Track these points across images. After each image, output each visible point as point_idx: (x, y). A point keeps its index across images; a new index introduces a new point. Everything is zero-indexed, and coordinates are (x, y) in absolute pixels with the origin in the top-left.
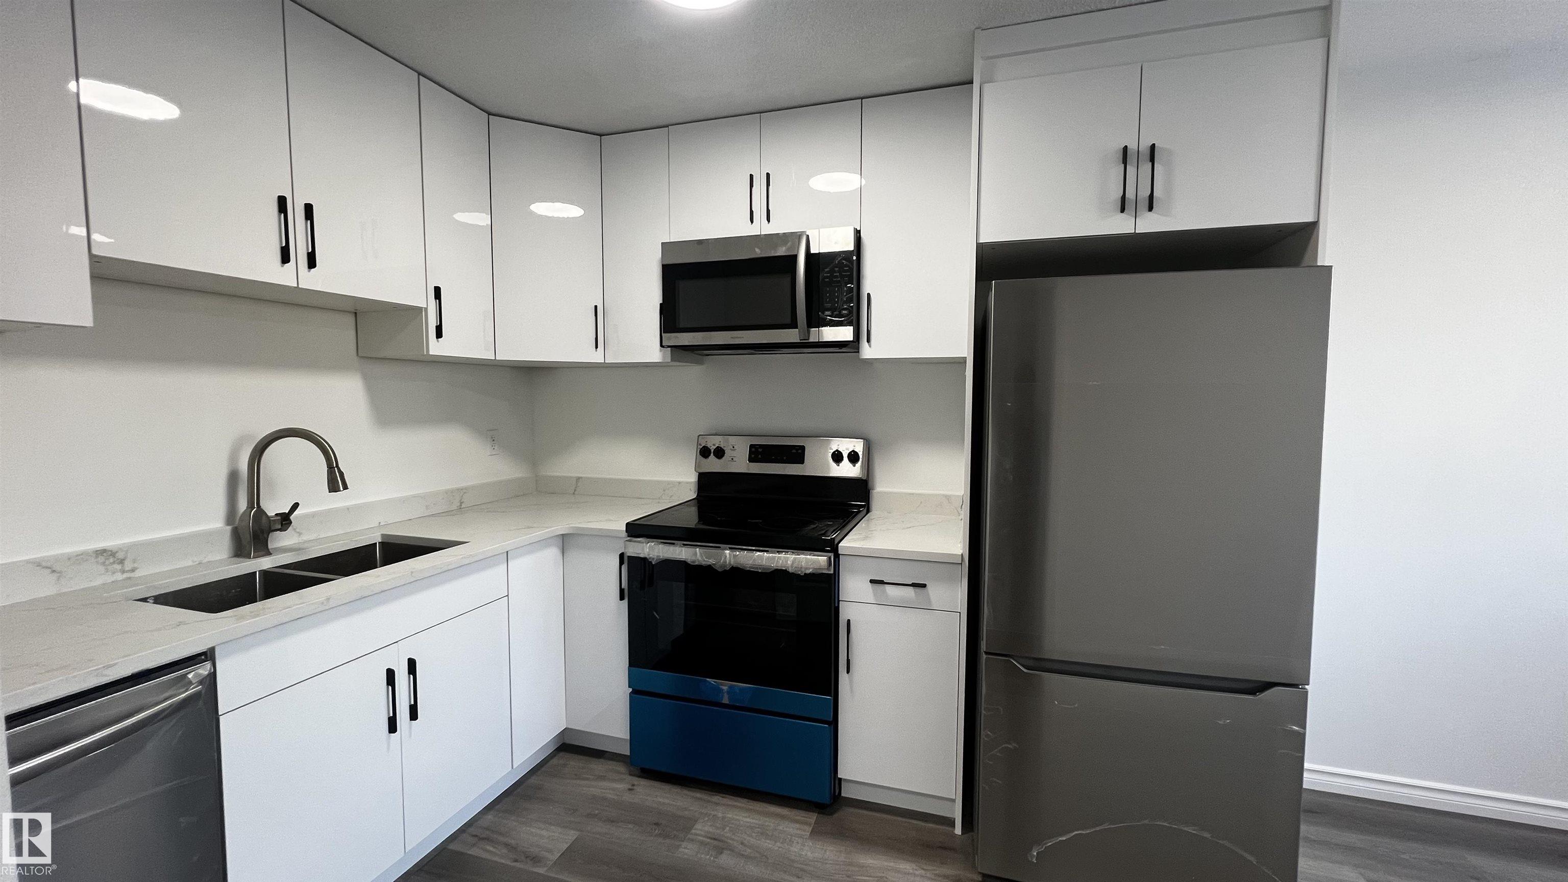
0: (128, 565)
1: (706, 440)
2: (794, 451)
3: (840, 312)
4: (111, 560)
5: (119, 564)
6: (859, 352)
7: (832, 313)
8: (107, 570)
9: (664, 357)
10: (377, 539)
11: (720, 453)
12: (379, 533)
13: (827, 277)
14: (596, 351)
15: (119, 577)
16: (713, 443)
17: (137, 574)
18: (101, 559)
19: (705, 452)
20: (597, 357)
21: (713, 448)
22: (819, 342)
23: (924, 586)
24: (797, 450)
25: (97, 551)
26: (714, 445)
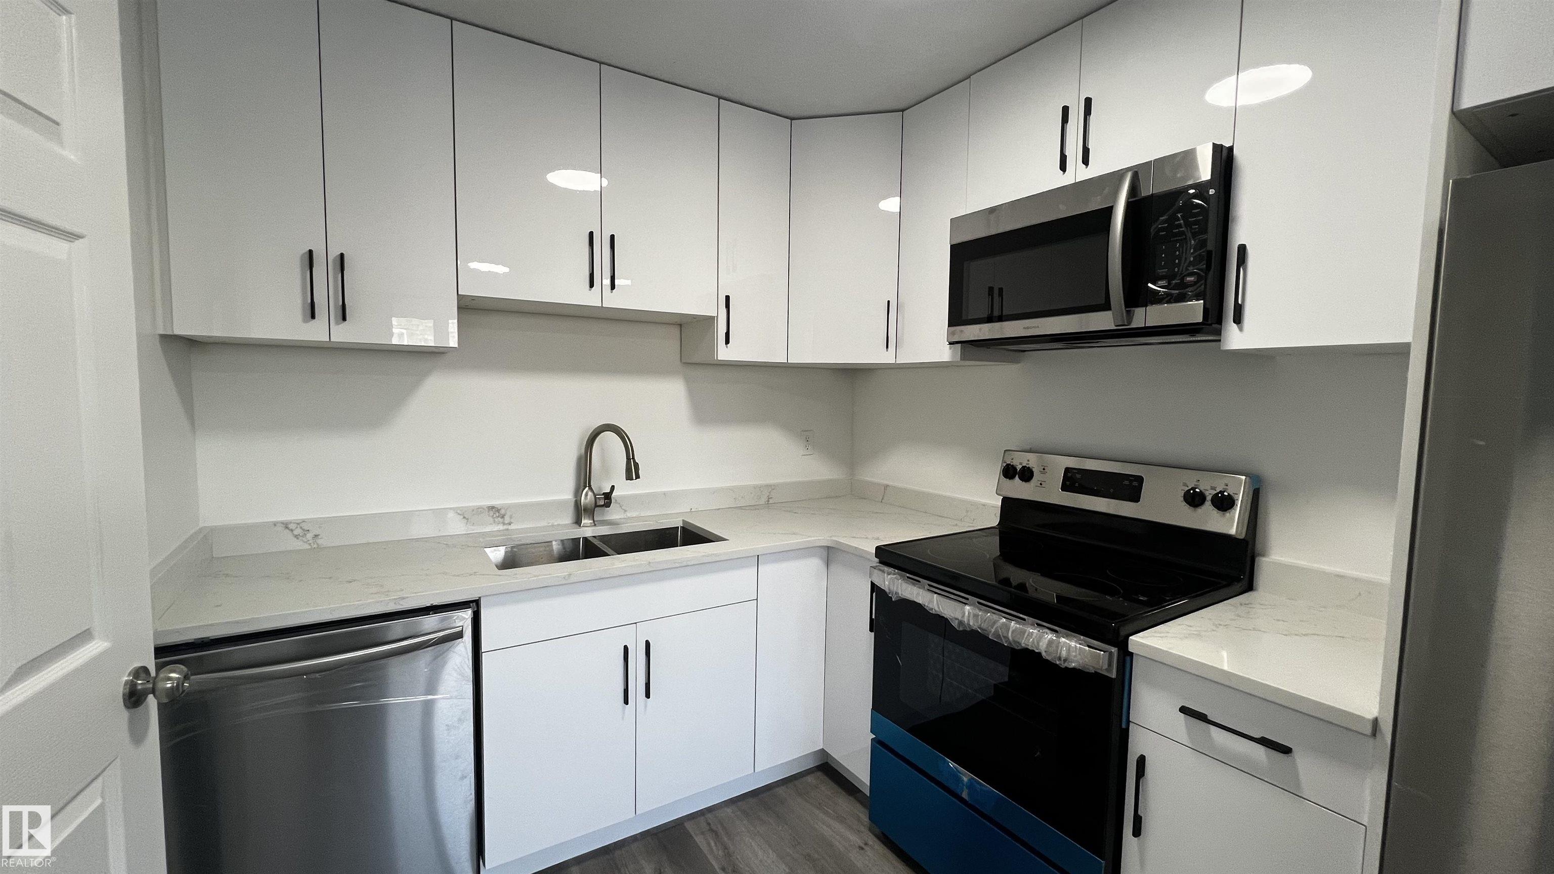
0: (507, 520)
1: (1012, 457)
2: (1127, 482)
3: (1182, 279)
4: (497, 514)
5: (501, 518)
6: (1220, 341)
7: (1169, 284)
8: (494, 522)
9: (953, 355)
10: (680, 524)
11: (1026, 475)
12: (682, 519)
13: (1163, 229)
14: (887, 351)
15: (501, 527)
16: (1020, 461)
17: (512, 527)
18: (491, 513)
19: (1009, 472)
20: (888, 358)
21: (1019, 467)
22: (1146, 328)
23: (1286, 750)
24: (1131, 481)
25: (489, 507)
26: (1021, 464)
